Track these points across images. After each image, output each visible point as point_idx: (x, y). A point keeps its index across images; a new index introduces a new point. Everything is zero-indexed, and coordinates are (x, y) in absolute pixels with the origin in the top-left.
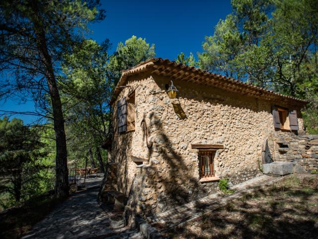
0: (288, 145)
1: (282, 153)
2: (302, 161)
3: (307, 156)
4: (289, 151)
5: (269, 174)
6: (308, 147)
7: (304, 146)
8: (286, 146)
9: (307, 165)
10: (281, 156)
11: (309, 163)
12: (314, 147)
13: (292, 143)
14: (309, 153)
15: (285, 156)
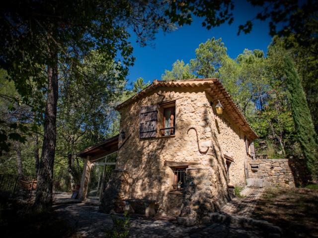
0: (258, 166)
1: (254, 171)
2: (268, 178)
3: (272, 174)
4: (259, 170)
5: (251, 187)
6: (272, 168)
7: (270, 167)
8: (257, 167)
9: (272, 181)
10: (253, 174)
11: (273, 179)
12: (276, 168)
13: (261, 165)
14: (273, 172)
15: (256, 174)
